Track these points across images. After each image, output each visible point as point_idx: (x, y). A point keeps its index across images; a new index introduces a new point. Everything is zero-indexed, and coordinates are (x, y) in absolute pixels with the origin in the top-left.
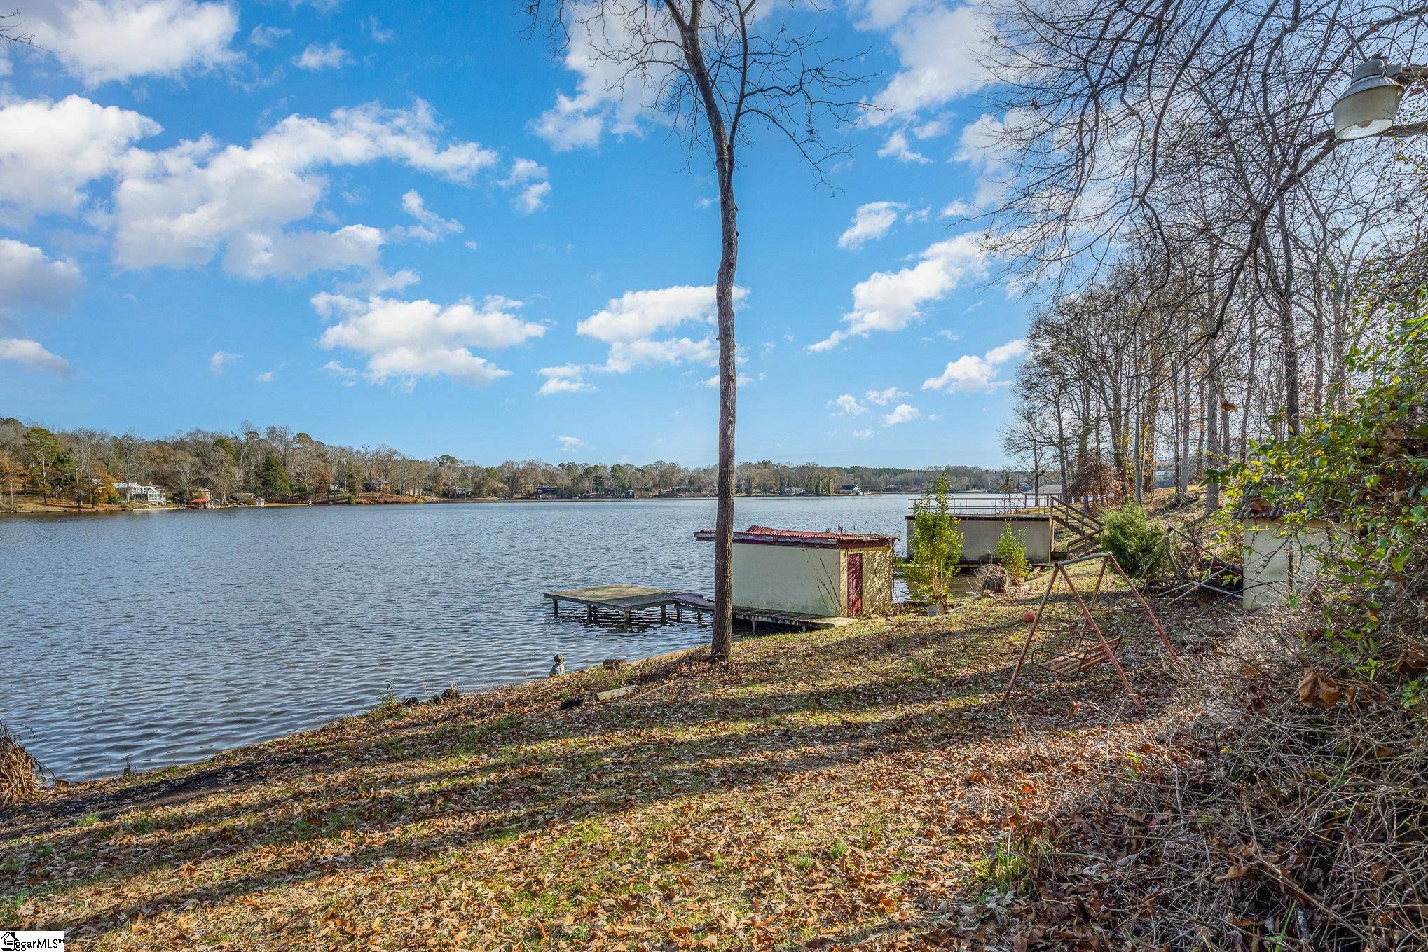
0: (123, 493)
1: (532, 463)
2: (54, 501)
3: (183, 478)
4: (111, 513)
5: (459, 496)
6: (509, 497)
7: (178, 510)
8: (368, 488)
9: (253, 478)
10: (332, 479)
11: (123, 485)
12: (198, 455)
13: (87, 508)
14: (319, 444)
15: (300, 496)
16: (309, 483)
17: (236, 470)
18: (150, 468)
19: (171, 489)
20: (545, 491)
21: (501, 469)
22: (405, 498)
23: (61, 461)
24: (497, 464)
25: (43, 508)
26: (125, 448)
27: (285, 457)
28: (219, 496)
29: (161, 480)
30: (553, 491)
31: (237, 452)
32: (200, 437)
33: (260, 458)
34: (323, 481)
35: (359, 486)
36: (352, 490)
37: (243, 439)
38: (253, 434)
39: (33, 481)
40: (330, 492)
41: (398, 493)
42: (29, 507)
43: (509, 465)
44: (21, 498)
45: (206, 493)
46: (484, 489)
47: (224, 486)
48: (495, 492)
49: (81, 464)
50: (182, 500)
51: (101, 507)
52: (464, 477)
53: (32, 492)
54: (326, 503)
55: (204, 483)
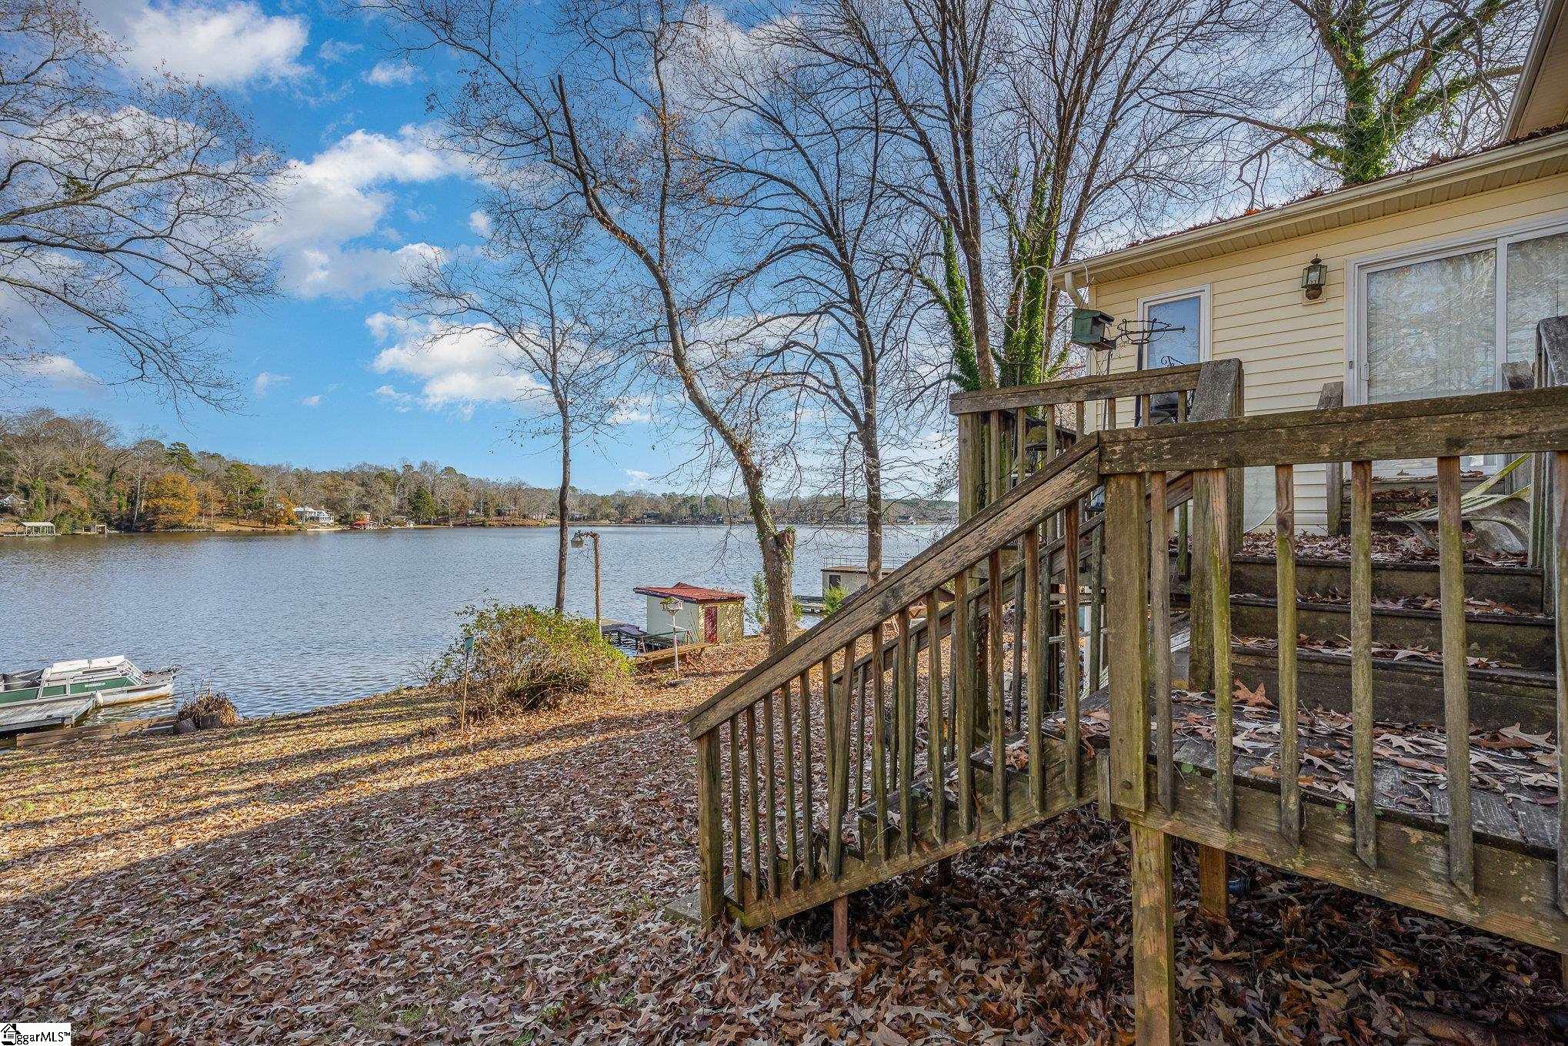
0: (300, 516)
1: (639, 493)
2: (245, 522)
3: (349, 504)
4: (289, 533)
5: (577, 520)
6: (619, 522)
7: (343, 531)
8: (499, 513)
9: (406, 505)
10: (471, 506)
11: (300, 509)
12: (363, 485)
13: (271, 528)
14: (463, 476)
15: (443, 519)
16: (451, 508)
17: (392, 498)
18: (323, 495)
19: (338, 512)
20: (649, 516)
21: (613, 497)
22: (530, 522)
23: (253, 490)
24: (610, 492)
25: (235, 528)
26: (304, 479)
27: (433, 486)
28: (377, 519)
29: (332, 506)
30: (656, 517)
31: (394, 481)
32: (366, 469)
33: (413, 487)
34: (463, 506)
35: (492, 512)
36: (487, 515)
37: (400, 471)
38: (408, 467)
39: (230, 505)
40: (468, 516)
41: (524, 517)
42: (225, 527)
43: (620, 493)
44: (219, 519)
45: (367, 516)
46: (598, 515)
47: (382, 510)
48: (607, 516)
49: (269, 491)
50: (348, 523)
51: (281, 528)
52: (582, 504)
53: (228, 514)
54: (464, 525)
55: (365, 508)
